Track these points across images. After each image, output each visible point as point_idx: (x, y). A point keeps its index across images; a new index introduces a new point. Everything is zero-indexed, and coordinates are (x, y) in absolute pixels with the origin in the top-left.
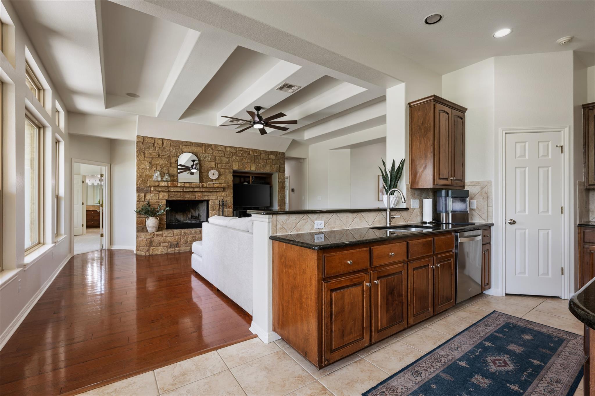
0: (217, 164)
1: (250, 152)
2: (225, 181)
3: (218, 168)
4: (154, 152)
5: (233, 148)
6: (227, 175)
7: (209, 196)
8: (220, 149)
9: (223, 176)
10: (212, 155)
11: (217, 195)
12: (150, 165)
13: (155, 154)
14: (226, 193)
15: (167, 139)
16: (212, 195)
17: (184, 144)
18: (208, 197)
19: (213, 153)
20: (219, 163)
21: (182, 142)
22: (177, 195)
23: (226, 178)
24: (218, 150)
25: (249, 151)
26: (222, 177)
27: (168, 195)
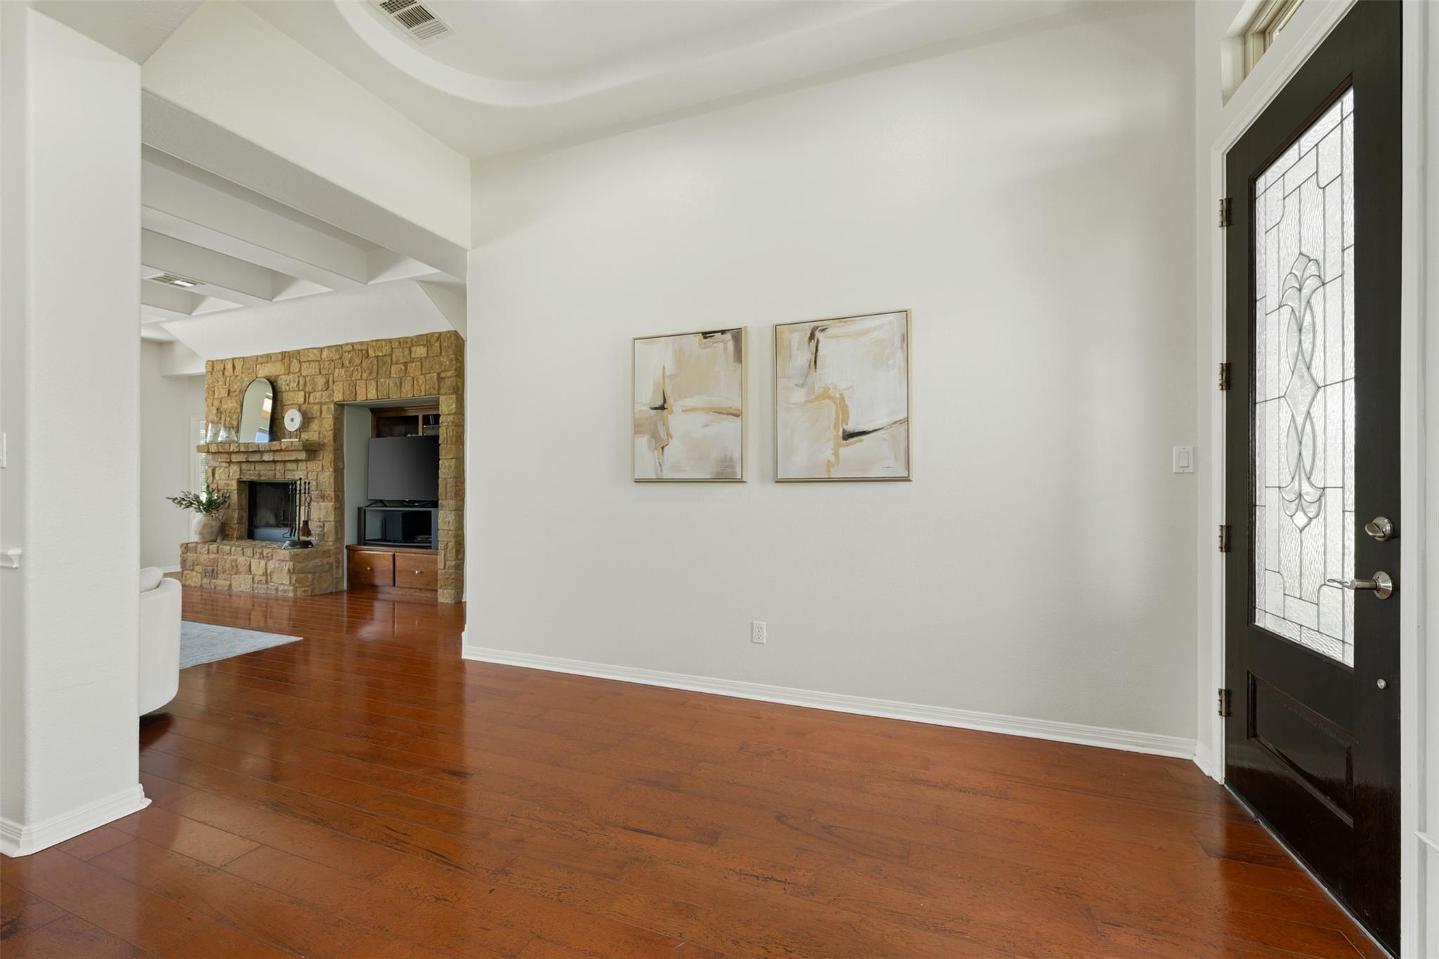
0: (307, 395)
1: (367, 350)
2: (319, 433)
3: (309, 403)
4: (224, 387)
5: (333, 349)
6: (324, 418)
7: (294, 470)
8: (312, 357)
9: (316, 421)
10: (299, 374)
11: (307, 468)
12: (218, 413)
13: (224, 393)
14: (321, 462)
15: (240, 358)
16: (299, 469)
17: (260, 360)
18: (293, 472)
19: (300, 371)
20: (312, 392)
21: (257, 357)
22: (249, 470)
23: (321, 426)
24: (309, 361)
25: (365, 347)
26: (314, 426)
27: (239, 469)
